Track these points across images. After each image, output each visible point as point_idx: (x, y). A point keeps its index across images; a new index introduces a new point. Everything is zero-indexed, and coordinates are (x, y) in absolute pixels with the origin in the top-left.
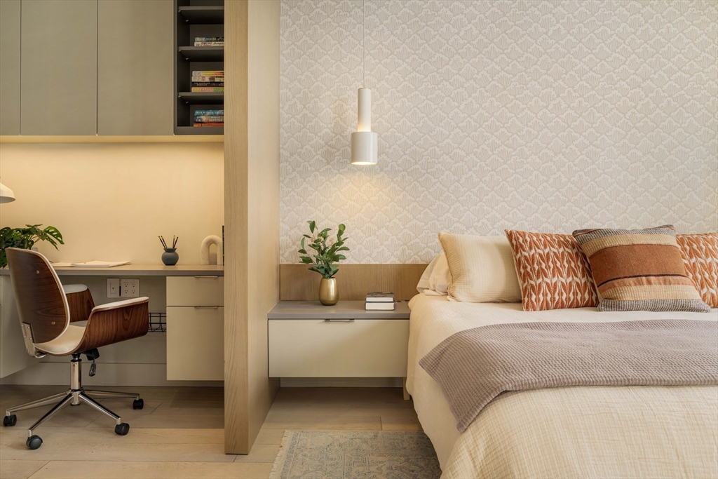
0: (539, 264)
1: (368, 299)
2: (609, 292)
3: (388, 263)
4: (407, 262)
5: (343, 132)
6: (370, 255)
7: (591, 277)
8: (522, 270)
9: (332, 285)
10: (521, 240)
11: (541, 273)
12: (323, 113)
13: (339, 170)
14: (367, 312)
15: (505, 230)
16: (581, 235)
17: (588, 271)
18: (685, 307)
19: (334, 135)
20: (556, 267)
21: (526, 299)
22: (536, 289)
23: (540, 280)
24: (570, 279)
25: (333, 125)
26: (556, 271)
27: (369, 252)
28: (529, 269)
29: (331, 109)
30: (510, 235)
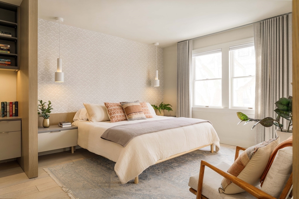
0: (113, 111)
1: (63, 124)
2: (130, 117)
3: (64, 112)
4: (70, 112)
5: (48, 70)
6: (57, 110)
7: (125, 113)
8: (109, 113)
9: (48, 121)
10: (108, 105)
11: (114, 113)
12: (40, 63)
13: (46, 83)
14: (63, 128)
15: (104, 103)
16: (122, 103)
17: (124, 112)
18: (143, 119)
19: (44, 71)
20: (117, 111)
21: (112, 120)
22: (114, 117)
23: (114, 115)
24: (121, 114)
25: (44, 68)
26: (118, 112)
27: (57, 109)
28: (111, 112)
29: (44, 62)
30: (105, 104)
